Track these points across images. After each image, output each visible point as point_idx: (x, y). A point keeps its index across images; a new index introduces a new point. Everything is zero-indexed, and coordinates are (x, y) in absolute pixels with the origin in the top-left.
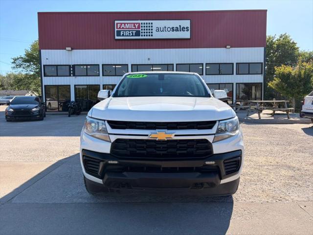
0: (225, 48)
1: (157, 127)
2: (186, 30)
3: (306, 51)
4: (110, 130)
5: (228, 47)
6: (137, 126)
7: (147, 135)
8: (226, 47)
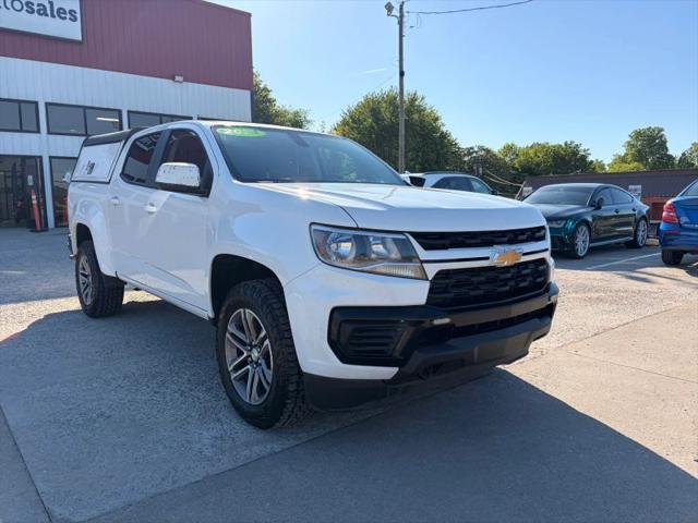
0: (171, 81)
1: (497, 240)
2: (68, 16)
3: (287, 108)
4: (423, 254)
5: (177, 78)
6: (469, 241)
7: (487, 258)
8: (173, 79)
